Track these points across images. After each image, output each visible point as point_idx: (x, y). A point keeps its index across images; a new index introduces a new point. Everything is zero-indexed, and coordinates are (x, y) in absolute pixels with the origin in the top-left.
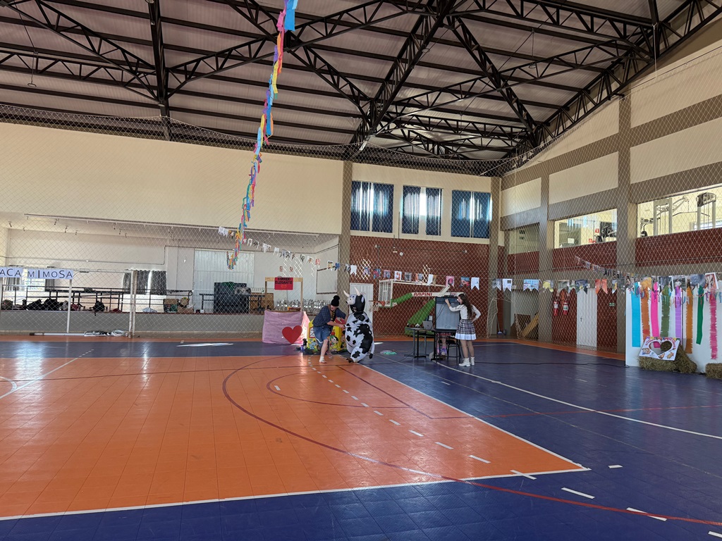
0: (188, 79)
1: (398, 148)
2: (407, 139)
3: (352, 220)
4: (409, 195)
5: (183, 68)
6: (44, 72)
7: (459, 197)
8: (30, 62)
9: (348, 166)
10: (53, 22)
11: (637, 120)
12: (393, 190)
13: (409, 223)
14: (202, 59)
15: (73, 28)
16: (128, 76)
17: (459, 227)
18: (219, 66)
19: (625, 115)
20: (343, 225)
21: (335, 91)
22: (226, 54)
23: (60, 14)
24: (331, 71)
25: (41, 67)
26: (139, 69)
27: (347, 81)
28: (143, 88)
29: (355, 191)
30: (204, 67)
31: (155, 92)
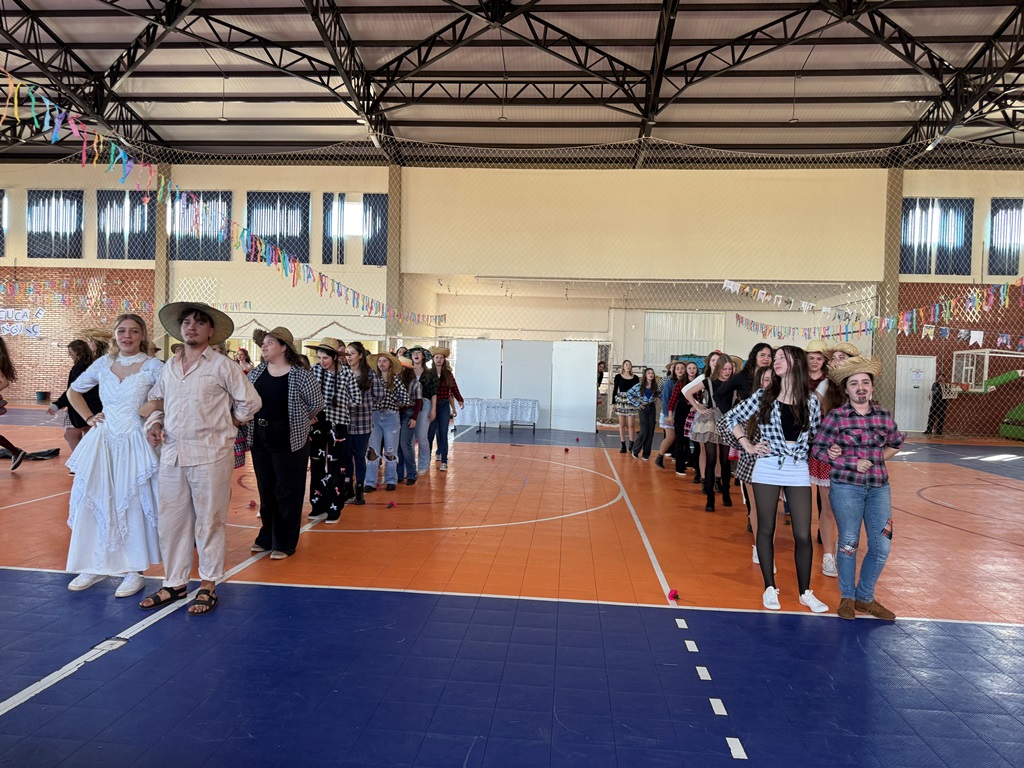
0: (688, 84)
1: (985, 139)
2: (1011, 123)
3: (902, 259)
4: (1002, 212)
5: (681, 68)
6: (515, 101)
8: (499, 89)
9: (896, 178)
10: (540, 36)
12: (972, 210)
13: (1000, 261)
14: (710, 51)
15: (560, 39)
16: (609, 89)
18: (736, 60)
20: (886, 268)
21: (905, 65)
22: (747, 40)
23: (548, 25)
24: (903, 37)
25: (511, 94)
26: (627, 79)
27: (925, 48)
28: (628, 102)
29: (907, 216)
30: (713, 63)
31: (642, 106)
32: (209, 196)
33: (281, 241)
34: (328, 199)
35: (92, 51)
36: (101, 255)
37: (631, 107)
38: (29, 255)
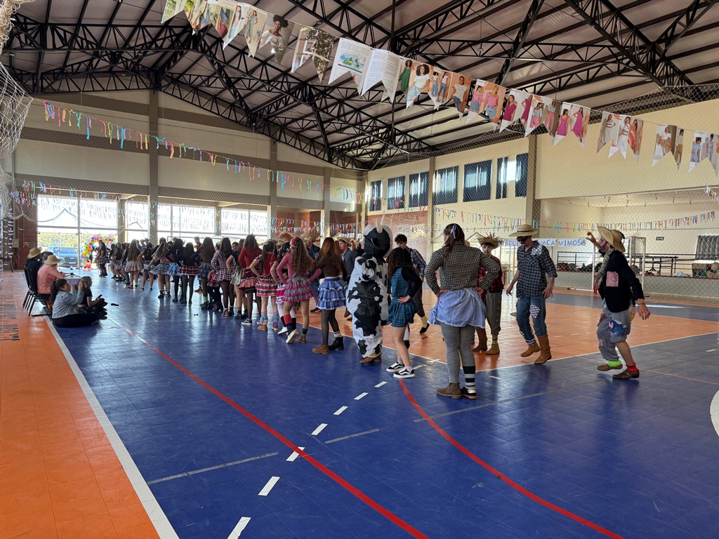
0: (668, 46)
5: (664, 36)
8: (555, 83)
10: (547, 53)
14: (677, 20)
15: (564, 49)
22: (695, 6)
23: (553, 44)
25: (563, 84)
28: (631, 70)
30: (679, 28)
32: (449, 170)
33: (478, 189)
34: (500, 161)
35: (385, 117)
36: (410, 206)
37: (634, 73)
38: (389, 208)
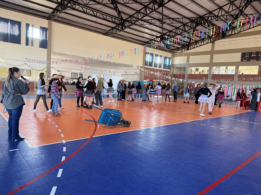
4: (156, 57)
7: (166, 58)
11: (216, 49)
12: (153, 56)
13: (156, 64)
17: (165, 66)
19: (213, 47)
20: (143, 64)
29: (146, 55)
33: (10, 36)
